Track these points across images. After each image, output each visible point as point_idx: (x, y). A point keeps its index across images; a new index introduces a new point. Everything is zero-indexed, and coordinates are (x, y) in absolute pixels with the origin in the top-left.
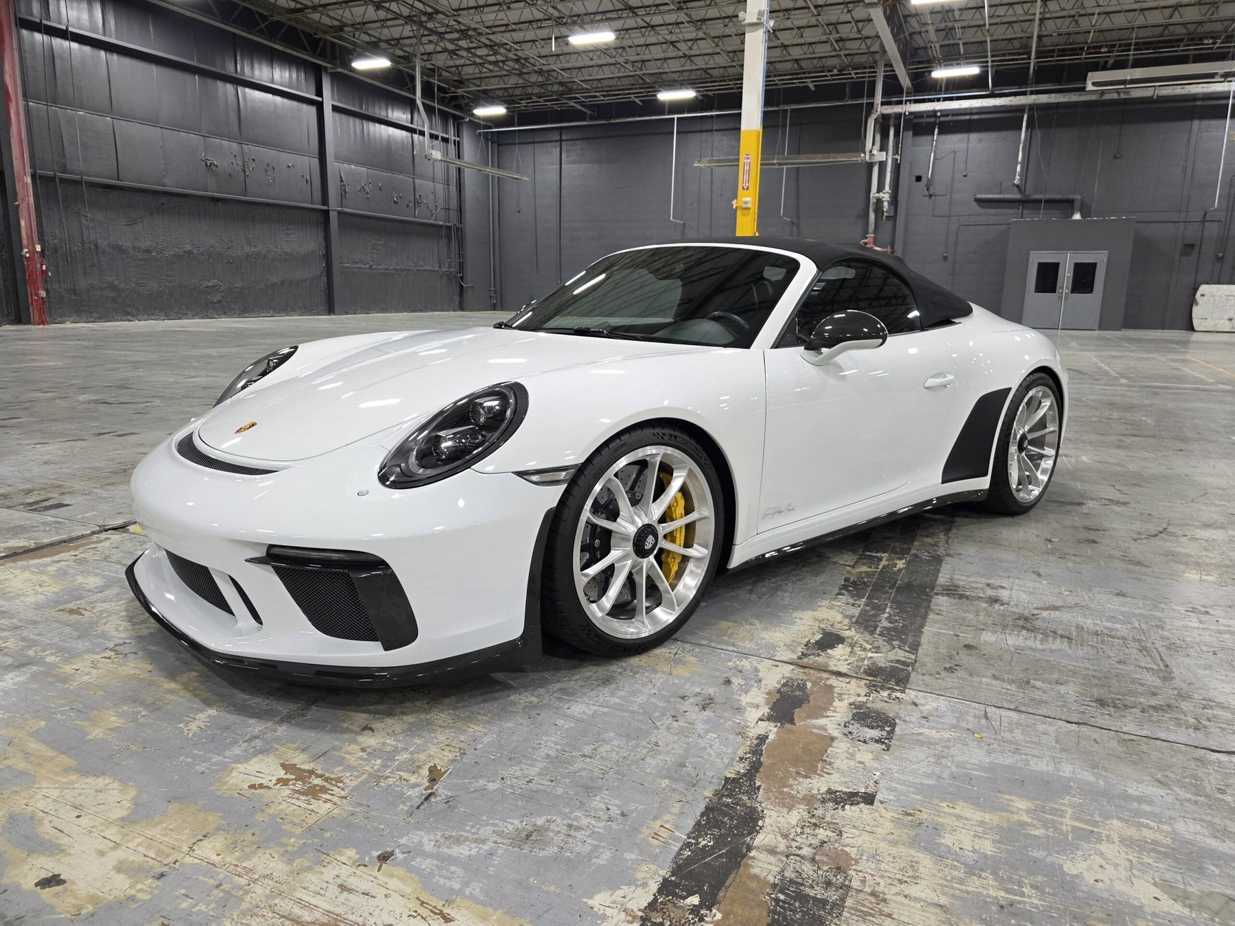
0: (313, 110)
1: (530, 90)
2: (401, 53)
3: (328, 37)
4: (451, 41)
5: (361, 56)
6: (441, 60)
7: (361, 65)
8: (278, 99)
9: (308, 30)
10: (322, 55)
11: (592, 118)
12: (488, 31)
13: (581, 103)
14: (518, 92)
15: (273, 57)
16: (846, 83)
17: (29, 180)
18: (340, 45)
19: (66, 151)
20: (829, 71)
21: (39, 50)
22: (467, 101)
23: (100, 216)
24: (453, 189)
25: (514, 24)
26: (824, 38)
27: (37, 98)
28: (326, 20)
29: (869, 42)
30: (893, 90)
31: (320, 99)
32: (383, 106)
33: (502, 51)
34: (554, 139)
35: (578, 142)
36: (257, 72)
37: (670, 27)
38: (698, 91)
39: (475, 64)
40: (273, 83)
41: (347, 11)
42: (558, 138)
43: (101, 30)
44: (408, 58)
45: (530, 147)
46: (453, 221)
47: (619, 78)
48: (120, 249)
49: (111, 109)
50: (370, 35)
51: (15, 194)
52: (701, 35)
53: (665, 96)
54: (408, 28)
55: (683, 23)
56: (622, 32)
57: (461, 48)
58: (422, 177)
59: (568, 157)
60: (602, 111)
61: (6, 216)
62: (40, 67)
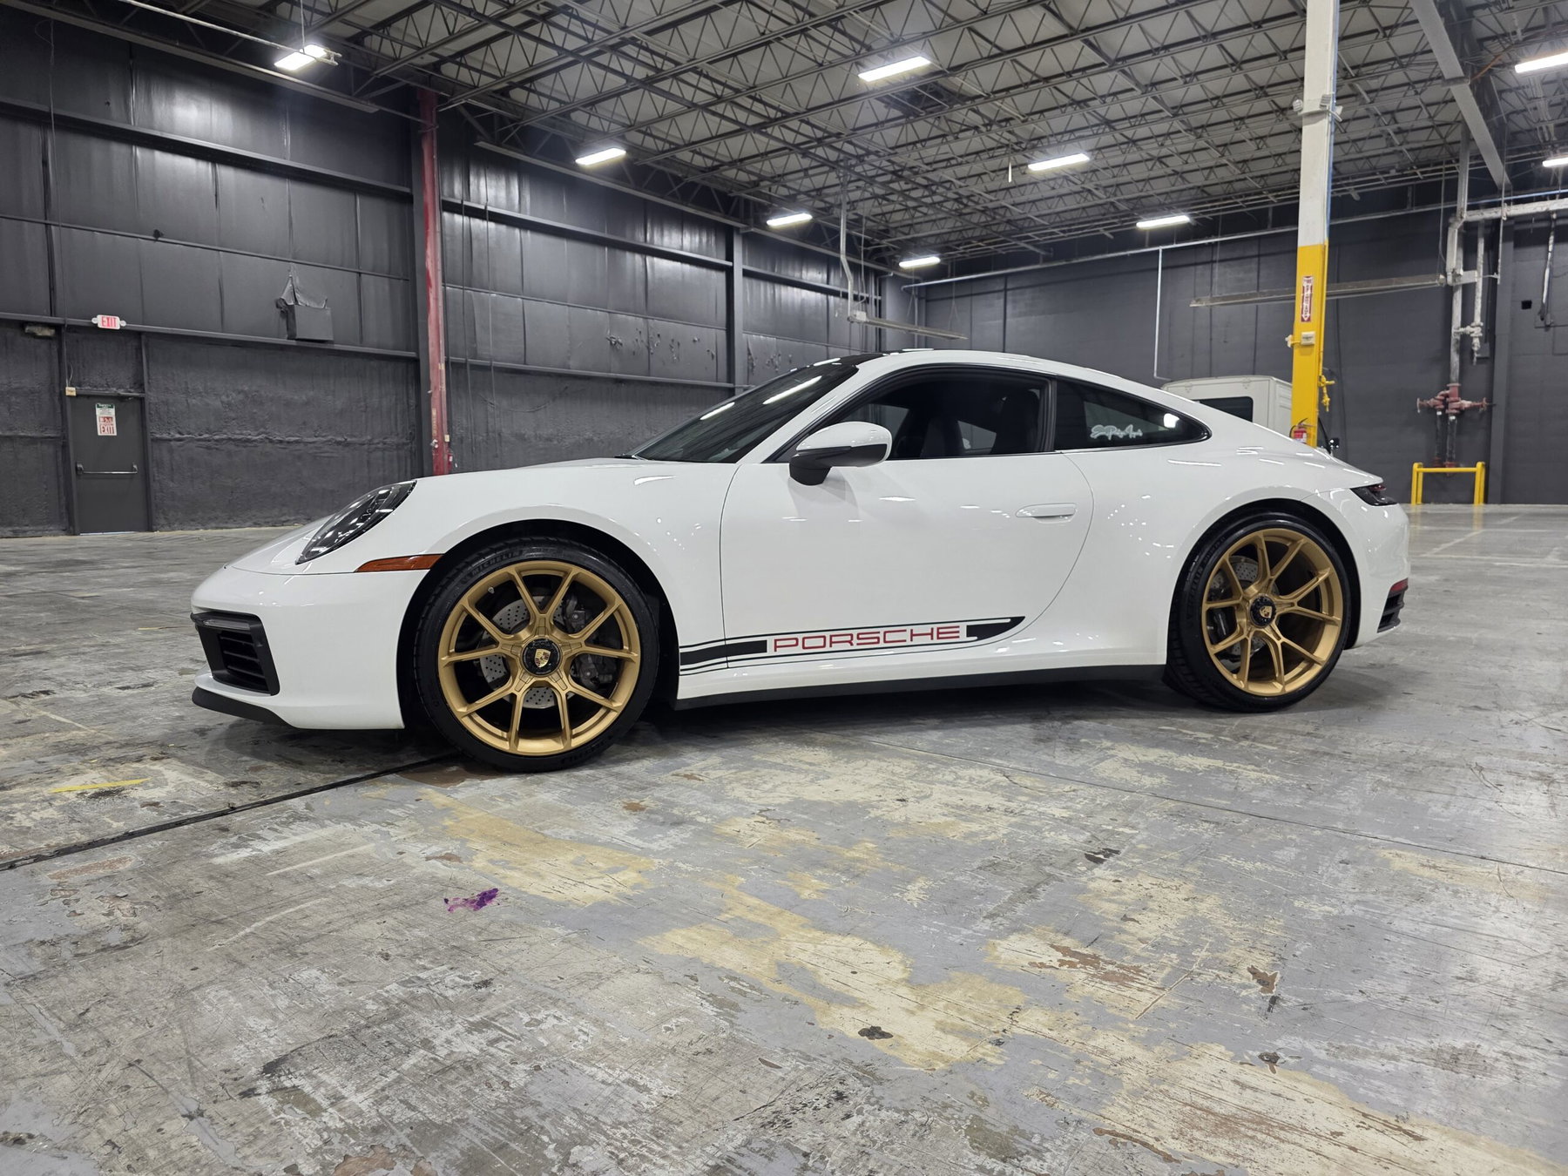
0: (722, 276)
1: (970, 233)
2: (822, 205)
3: (743, 195)
4: (884, 184)
5: (777, 212)
6: (866, 209)
7: (775, 223)
8: (687, 267)
9: (721, 188)
10: (735, 215)
11: (1046, 260)
12: (929, 168)
13: (1035, 244)
14: (953, 237)
15: (683, 221)
16: (1406, 187)
17: (442, 367)
18: (754, 202)
19: (478, 336)
20: (1382, 173)
21: (458, 232)
22: (893, 252)
23: (505, 403)
25: (961, 156)
26: (1376, 131)
27: (454, 282)
28: (743, 177)
29: (1444, 130)
30: (1483, 189)
31: (730, 264)
32: (797, 266)
33: (941, 190)
34: (997, 288)
35: (1028, 291)
36: (666, 239)
37: (1160, 139)
38: (1191, 215)
39: (907, 209)
40: (682, 249)
41: (767, 163)
42: (1002, 287)
43: (517, 207)
44: (827, 210)
45: (967, 300)
47: (1084, 208)
48: (521, 438)
50: (789, 188)
51: (429, 382)
52: (1201, 144)
53: (1144, 225)
54: (833, 175)
55: (1179, 132)
56: (1097, 150)
57: (893, 192)
58: (839, 344)
59: (1013, 309)
60: (1059, 250)
61: (418, 406)
62: (459, 248)
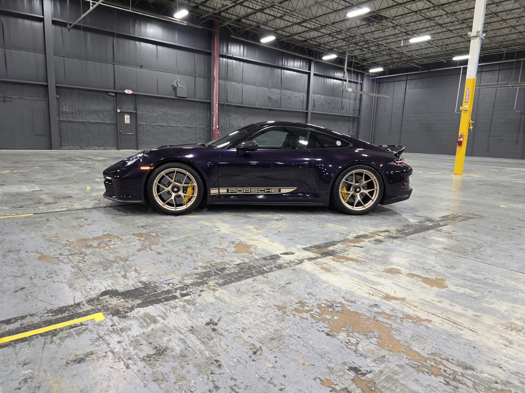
0: (307, 76)
1: (394, 60)
2: (341, 51)
3: (315, 49)
4: (360, 46)
5: (326, 54)
6: (357, 53)
7: (326, 58)
8: (295, 73)
9: (308, 48)
10: (312, 56)
11: (422, 70)
13: (417, 64)
14: (389, 62)
15: (295, 58)
17: (217, 105)
18: (319, 52)
19: (228, 96)
21: (224, 63)
22: (367, 67)
23: (235, 116)
24: (358, 102)
27: (222, 79)
28: (314, 43)
31: (310, 72)
32: (333, 72)
34: (404, 79)
35: (414, 80)
36: (289, 64)
37: (457, 30)
39: (370, 53)
40: (294, 67)
41: (322, 39)
42: (406, 79)
43: (242, 55)
44: (344, 53)
45: (393, 83)
46: (356, 115)
49: (242, 81)
51: (213, 110)
53: (456, 58)
54: (345, 42)
58: (346, 98)
59: (409, 86)
60: (426, 67)
61: (210, 117)
62: (224, 69)
